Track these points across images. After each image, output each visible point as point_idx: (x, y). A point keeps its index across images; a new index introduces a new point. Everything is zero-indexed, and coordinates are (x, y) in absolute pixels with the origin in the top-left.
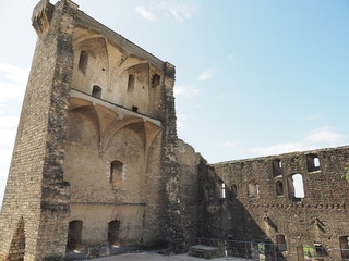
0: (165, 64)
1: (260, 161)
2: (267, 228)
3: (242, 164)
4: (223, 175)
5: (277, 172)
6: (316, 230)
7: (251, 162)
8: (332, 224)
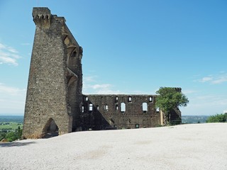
0: (80, 47)
1: (110, 96)
2: (110, 122)
3: (102, 97)
4: (92, 101)
5: (116, 101)
6: (128, 123)
7: (105, 96)
8: (133, 121)
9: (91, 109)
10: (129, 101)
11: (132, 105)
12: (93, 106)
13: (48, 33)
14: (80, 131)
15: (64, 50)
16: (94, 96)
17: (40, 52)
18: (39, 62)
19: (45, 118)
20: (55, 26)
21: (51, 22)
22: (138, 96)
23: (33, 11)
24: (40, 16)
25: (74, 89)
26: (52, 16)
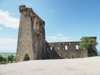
0: (43, 21)
1: (60, 43)
2: (60, 55)
4: (52, 45)
5: (63, 45)
6: (69, 55)
7: (57, 43)
8: (71, 54)
9: (51, 49)
10: (69, 45)
11: (70, 46)
12: (52, 48)
13: (25, 16)
14: (41, 59)
15: (32, 23)
16: (52, 43)
17: (22, 25)
18: (22, 29)
19: (24, 54)
20: (28, 12)
21: (26, 11)
22: (73, 42)
23: (19, 8)
24: (22, 9)
25: (41, 40)
26: (26, 8)
